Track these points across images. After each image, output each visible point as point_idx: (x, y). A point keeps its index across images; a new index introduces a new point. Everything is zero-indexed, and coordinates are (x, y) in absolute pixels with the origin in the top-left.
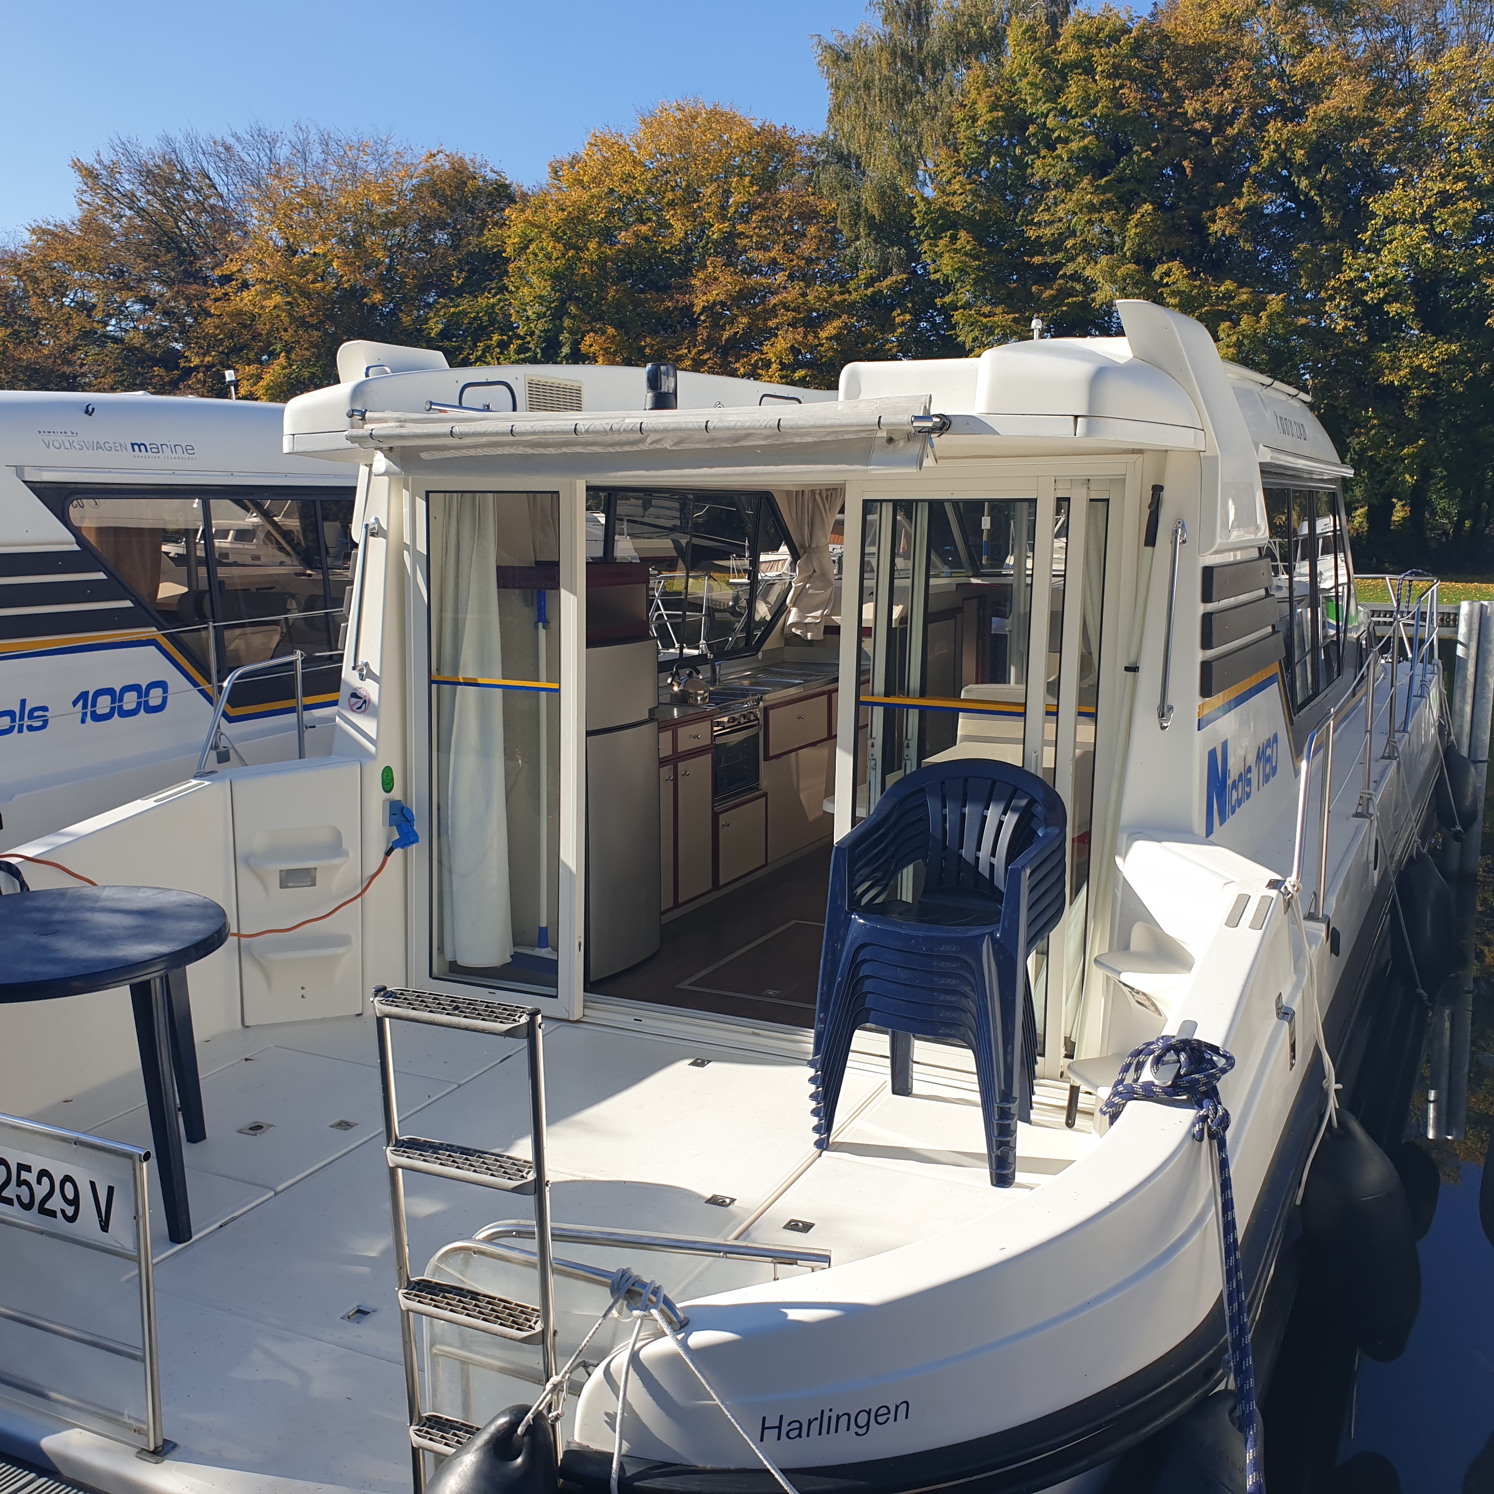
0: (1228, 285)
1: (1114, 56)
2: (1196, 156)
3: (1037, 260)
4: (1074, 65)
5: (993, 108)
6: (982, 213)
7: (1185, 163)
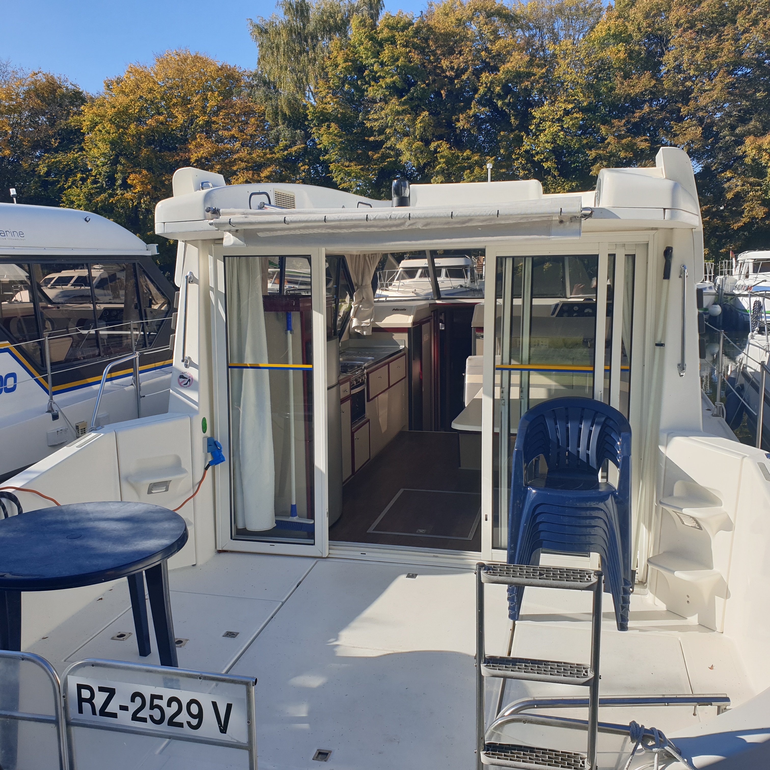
0: (467, 153)
1: (406, 36)
2: (447, 89)
3: (372, 139)
4: (387, 40)
5: (346, 61)
6: (342, 113)
7: (442, 92)
